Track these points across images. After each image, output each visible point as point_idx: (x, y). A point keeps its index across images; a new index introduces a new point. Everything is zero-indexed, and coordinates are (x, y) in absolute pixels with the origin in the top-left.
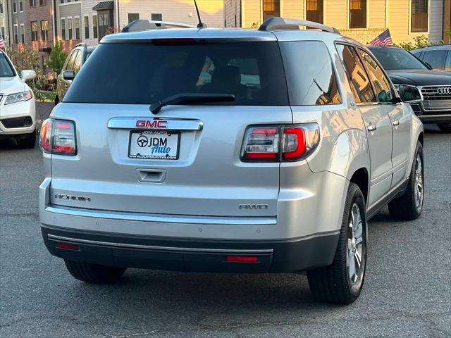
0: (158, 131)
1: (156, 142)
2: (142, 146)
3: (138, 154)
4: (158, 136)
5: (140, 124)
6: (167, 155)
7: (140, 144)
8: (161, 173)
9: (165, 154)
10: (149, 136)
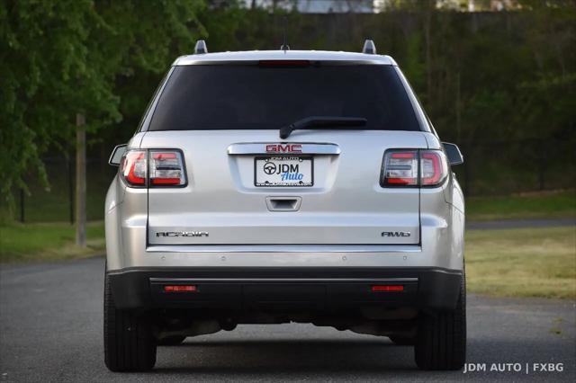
0: (289, 156)
1: (286, 169)
2: (270, 173)
3: (267, 182)
4: (289, 162)
5: (270, 149)
6: (300, 182)
7: (267, 171)
8: (294, 201)
9: (298, 181)
10: (277, 163)
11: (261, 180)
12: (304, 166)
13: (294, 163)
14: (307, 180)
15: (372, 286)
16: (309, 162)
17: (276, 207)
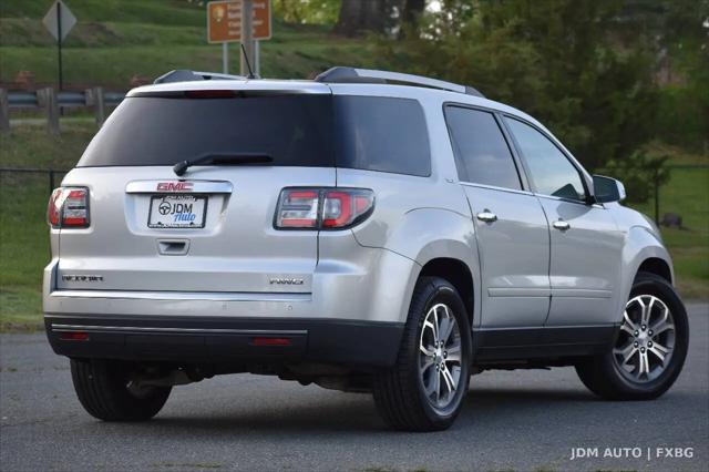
11: (154, 222)
12: (198, 206)
13: (188, 202)
14: (198, 221)
15: (254, 338)
16: (202, 201)
17: (167, 250)
